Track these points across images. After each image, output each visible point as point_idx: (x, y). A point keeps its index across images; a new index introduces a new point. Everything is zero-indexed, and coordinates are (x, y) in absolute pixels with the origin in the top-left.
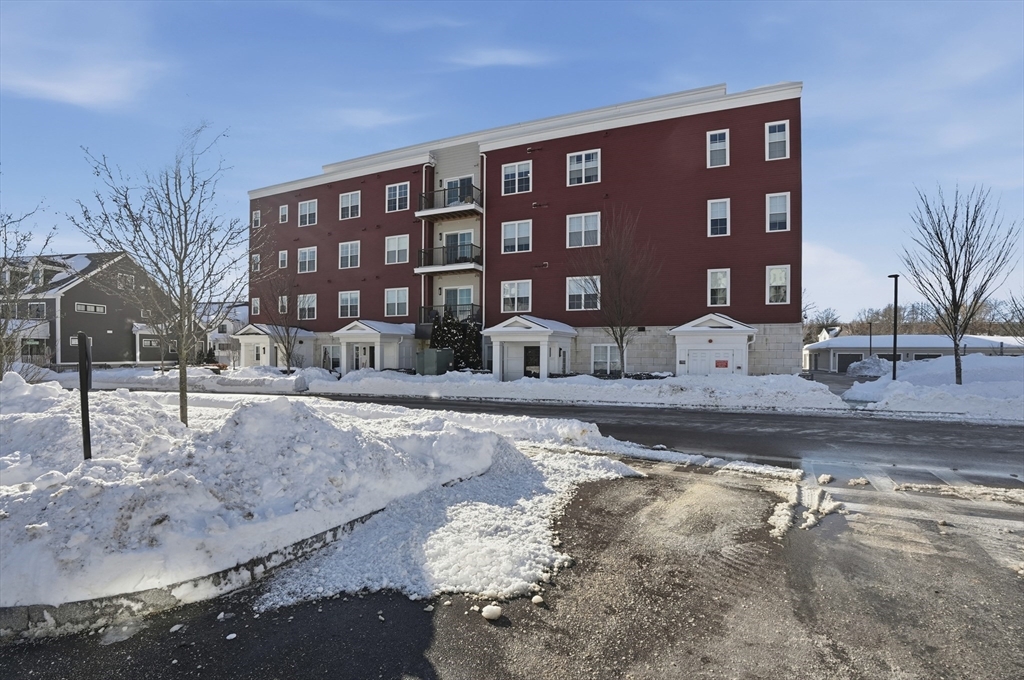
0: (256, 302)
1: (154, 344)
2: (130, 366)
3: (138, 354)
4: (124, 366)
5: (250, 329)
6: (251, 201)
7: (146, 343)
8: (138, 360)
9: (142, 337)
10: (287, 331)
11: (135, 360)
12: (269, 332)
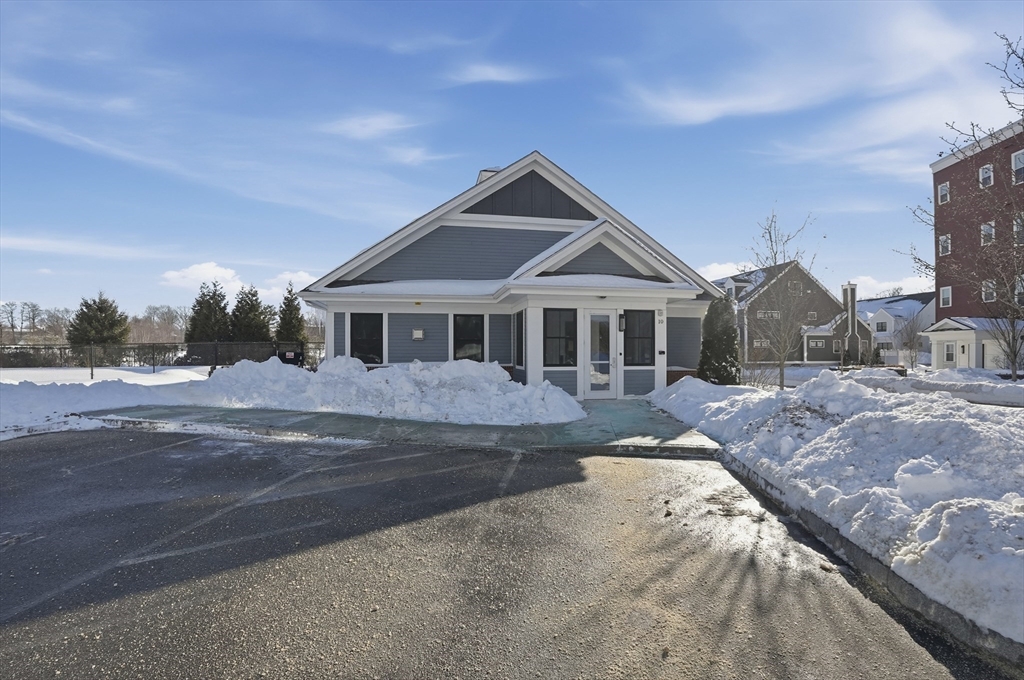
0: (947, 292)
1: (820, 344)
2: (798, 365)
3: (805, 355)
4: (794, 365)
5: (946, 323)
6: (935, 174)
7: (812, 344)
8: (805, 360)
9: (809, 338)
10: (1013, 324)
11: (802, 360)
12: (974, 325)
